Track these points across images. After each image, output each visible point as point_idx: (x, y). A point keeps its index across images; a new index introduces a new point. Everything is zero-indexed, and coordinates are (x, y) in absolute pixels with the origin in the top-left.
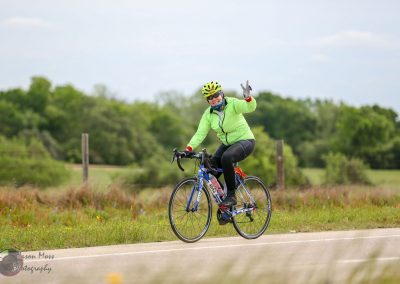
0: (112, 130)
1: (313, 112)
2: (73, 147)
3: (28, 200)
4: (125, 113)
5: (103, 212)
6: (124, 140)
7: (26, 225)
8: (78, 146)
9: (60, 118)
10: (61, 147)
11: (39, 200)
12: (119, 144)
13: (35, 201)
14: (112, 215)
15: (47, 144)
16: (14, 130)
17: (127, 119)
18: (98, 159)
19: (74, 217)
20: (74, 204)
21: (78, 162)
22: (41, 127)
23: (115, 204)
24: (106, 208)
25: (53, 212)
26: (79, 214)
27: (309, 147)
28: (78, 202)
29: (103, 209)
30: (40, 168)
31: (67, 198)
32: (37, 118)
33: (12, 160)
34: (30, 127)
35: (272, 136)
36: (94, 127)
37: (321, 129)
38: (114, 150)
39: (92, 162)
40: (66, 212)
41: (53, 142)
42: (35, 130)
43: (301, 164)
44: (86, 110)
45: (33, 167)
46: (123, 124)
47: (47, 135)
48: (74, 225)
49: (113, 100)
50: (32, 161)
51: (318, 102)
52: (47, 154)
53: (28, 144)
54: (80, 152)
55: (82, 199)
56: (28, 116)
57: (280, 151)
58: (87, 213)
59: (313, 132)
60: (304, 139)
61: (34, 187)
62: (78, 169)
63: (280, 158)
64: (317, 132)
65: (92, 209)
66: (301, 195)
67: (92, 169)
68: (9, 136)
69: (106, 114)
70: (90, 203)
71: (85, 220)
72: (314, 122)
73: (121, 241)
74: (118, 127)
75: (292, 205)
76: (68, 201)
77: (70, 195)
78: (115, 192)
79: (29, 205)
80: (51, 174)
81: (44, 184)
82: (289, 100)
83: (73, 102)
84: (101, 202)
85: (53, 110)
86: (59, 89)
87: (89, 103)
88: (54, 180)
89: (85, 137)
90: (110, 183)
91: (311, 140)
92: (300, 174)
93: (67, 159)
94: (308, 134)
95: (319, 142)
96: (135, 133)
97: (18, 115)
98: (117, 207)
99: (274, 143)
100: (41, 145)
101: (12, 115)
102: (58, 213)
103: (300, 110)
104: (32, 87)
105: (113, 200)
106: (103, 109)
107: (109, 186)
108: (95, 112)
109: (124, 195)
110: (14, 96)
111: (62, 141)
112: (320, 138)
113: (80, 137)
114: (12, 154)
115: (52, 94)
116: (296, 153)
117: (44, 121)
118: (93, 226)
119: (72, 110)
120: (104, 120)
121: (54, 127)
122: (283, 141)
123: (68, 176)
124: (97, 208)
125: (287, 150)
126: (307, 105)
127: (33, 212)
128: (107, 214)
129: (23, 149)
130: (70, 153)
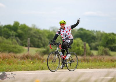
0: (36, 37)
1: (95, 34)
2: (25, 42)
3: (12, 57)
4: (40, 33)
5: (33, 61)
6: (40, 40)
7: (11, 64)
8: (27, 42)
9: (21, 33)
10: (21, 42)
11: (15, 57)
12: (38, 41)
13: (13, 57)
14: (36, 62)
15: (17, 41)
16: (8, 36)
17: (41, 34)
18: (32, 45)
19: (25, 62)
20: (25, 58)
21: (26, 46)
22: (16, 36)
23: (37, 59)
24: (34, 60)
25: (19, 60)
26: (26, 61)
27: (93, 44)
28: (26, 58)
29: (33, 60)
30: (15, 48)
31: (23, 56)
32: (15, 33)
33: (7, 45)
34: (13, 36)
35: (83, 41)
36: (32, 36)
37: (97, 39)
38: (37, 43)
39: (30, 46)
40: (22, 61)
41: (19, 40)
42: (14, 37)
43: (91, 49)
44: (29, 31)
45: (13, 47)
46: (40, 36)
47: (17, 38)
48: (25, 64)
49: (37, 29)
50: (13, 46)
51: (97, 31)
52: (18, 44)
53: (12, 41)
54: (27, 43)
55: (27, 57)
56: (12, 33)
57: (85, 45)
58: (28, 61)
59: (94, 40)
60: (92, 42)
61: (13, 53)
62: (26, 48)
63: (85, 47)
64: (96, 40)
65: (30, 60)
66: (91, 58)
67: (30, 48)
68: (7, 38)
69: (35, 33)
70: (29, 58)
71: (28, 63)
72: (95, 37)
73: (38, 69)
74: (38, 36)
75: (88, 61)
76: (23, 58)
77: (24, 56)
78: (37, 55)
79: (12, 58)
80: (18, 50)
81: (16, 52)
82: (88, 31)
83: (26, 29)
84: (33, 58)
85: (19, 31)
86: (22, 25)
87: (30, 29)
88: (19, 51)
89: (29, 39)
90: (35, 52)
91: (94, 42)
92: (91, 52)
93: (23, 45)
94: (93, 41)
95: (96, 43)
96: (43, 39)
97: (9, 32)
98: (37, 60)
99: (84, 43)
100: (16, 41)
101: (8, 32)
102: (20, 61)
103: (91, 33)
104: (14, 24)
105: (36, 58)
106: (34, 31)
107: (35, 54)
108: (32, 32)
109: (39, 56)
110: (8, 27)
111: (22, 40)
112: (97, 42)
113: (27, 39)
114: (7, 43)
115: (20, 27)
116: (90, 46)
117: (17, 34)
118: (30, 65)
119: (25, 31)
120: (34, 34)
121: (20, 36)
122: (86, 42)
123: (23, 50)
124: (31, 60)
125: (87, 45)
126: (94, 32)
127: (13, 60)
128: (34, 62)
129: (11, 42)
130: (24, 44)
